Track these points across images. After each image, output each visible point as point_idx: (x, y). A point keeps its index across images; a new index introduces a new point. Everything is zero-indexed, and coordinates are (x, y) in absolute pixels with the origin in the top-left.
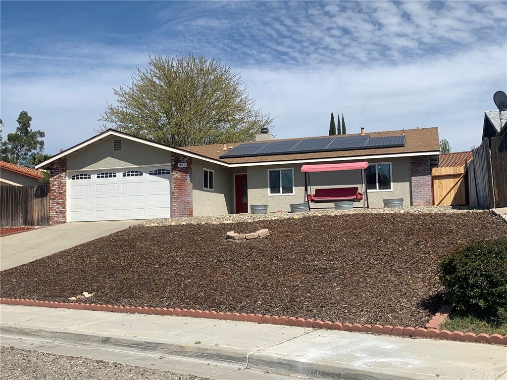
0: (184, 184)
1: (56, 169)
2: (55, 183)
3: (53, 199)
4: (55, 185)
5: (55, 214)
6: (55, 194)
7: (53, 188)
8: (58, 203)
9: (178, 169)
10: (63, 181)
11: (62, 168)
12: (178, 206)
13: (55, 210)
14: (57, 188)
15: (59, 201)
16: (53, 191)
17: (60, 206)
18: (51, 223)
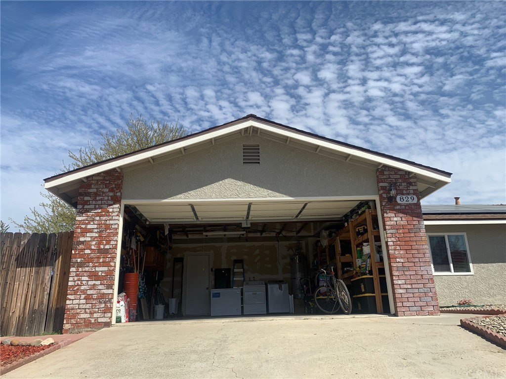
0: (414, 239)
1: (96, 194)
2: (89, 227)
3: (81, 265)
4: (91, 231)
5: (84, 301)
6: (88, 251)
7: (82, 239)
8: (93, 276)
9: (398, 207)
10: (111, 222)
11: (111, 194)
12: (409, 286)
13: (84, 292)
14: (93, 238)
15: (97, 269)
16: (81, 246)
17: (98, 282)
18: (67, 326)
